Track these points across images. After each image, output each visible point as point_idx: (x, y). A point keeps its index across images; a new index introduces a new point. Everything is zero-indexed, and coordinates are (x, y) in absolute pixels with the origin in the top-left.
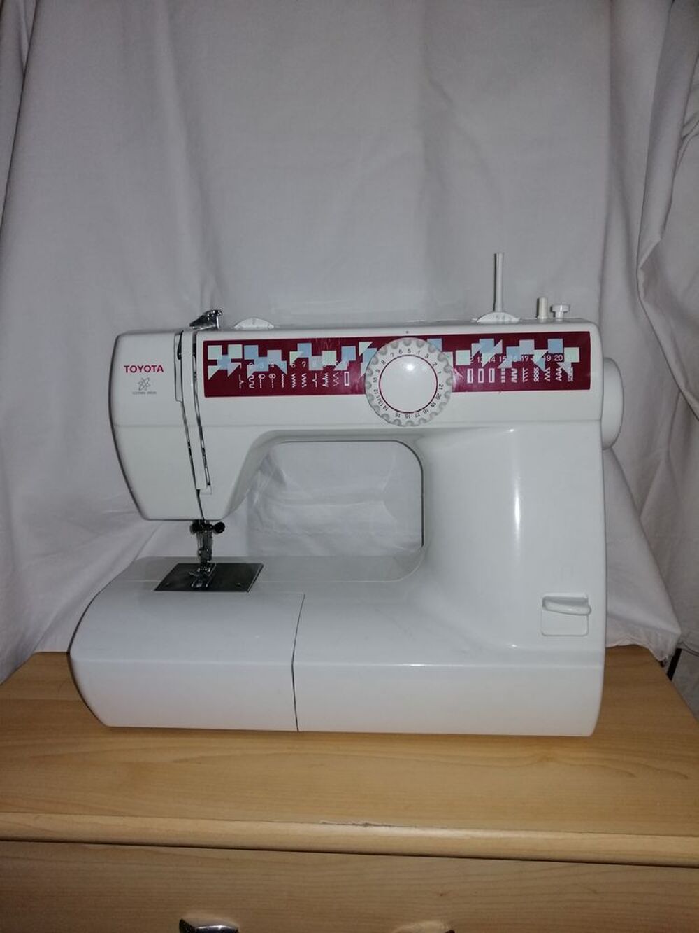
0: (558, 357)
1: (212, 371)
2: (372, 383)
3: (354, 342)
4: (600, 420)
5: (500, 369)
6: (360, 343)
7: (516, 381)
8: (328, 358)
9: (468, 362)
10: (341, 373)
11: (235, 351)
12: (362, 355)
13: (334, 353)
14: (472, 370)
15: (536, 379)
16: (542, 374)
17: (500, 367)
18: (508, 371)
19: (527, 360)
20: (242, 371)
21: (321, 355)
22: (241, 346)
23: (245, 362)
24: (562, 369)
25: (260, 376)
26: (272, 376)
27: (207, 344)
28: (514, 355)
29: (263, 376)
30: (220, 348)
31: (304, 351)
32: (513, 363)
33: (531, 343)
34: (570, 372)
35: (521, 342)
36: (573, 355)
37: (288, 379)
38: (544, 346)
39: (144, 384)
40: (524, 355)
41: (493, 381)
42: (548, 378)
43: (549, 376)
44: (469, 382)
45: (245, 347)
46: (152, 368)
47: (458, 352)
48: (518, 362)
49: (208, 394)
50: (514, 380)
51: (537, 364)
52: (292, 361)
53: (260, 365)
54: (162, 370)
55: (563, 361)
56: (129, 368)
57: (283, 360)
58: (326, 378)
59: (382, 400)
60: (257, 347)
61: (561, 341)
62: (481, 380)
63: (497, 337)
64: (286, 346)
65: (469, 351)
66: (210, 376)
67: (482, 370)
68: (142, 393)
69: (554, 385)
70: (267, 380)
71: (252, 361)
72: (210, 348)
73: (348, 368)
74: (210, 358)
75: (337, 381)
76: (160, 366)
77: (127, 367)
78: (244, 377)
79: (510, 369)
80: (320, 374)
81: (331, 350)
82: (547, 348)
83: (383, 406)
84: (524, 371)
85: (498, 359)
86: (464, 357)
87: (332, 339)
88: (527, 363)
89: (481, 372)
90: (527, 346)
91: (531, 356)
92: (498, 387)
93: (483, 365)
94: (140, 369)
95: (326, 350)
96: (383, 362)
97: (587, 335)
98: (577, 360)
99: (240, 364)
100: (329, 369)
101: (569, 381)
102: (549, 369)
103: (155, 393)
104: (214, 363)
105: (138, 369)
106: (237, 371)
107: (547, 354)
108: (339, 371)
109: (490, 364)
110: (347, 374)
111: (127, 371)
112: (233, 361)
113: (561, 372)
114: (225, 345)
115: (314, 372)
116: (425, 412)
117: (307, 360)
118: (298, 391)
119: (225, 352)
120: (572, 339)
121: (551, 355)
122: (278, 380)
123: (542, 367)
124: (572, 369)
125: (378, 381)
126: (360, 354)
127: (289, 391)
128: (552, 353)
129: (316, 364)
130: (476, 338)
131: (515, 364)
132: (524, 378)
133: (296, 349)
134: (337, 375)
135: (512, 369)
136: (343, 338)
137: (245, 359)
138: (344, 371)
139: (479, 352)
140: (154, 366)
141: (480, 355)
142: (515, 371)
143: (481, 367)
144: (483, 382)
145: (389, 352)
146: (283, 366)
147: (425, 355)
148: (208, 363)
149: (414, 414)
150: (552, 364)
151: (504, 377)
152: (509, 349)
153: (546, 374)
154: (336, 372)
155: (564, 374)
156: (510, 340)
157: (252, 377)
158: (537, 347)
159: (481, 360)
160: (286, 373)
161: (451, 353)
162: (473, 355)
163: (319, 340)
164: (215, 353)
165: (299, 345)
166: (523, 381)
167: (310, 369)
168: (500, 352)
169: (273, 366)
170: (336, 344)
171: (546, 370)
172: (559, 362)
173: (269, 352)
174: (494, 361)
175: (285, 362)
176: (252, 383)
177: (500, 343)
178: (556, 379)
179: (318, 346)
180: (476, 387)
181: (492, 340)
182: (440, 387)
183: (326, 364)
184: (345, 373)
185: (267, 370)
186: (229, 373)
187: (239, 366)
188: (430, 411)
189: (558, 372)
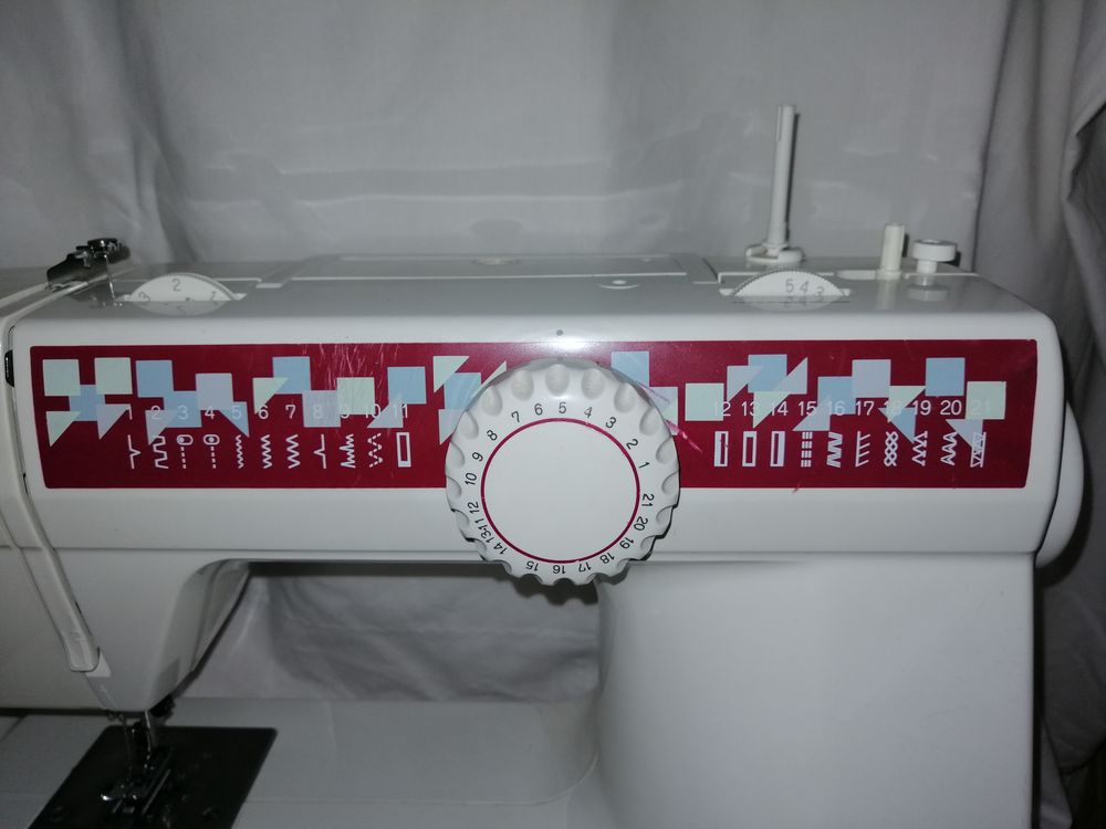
0: (951, 405)
1: (58, 423)
2: (463, 485)
3: (418, 355)
4: (1037, 552)
5: (800, 434)
6: (437, 360)
7: (838, 465)
8: (354, 396)
9: (717, 413)
10: (388, 436)
11: (113, 375)
12: (442, 389)
13: (368, 383)
14: (727, 433)
15: (890, 459)
16: (904, 446)
17: (796, 429)
18: (820, 439)
19: (869, 412)
20: (132, 425)
21: (334, 387)
22: (126, 361)
23: (140, 405)
24: (958, 438)
25: (180, 440)
26: (212, 440)
27: (39, 355)
28: (838, 396)
29: (187, 440)
30: (73, 365)
31: (289, 376)
32: (834, 418)
33: (884, 366)
34: (977, 442)
35: (857, 364)
36: (989, 400)
37: (252, 446)
38: (918, 378)
40: (863, 400)
41: (781, 463)
42: (920, 456)
43: (923, 454)
44: (717, 463)
45: (139, 363)
47: (689, 387)
48: (846, 417)
49: (52, 480)
50: (832, 461)
51: (895, 424)
52: (260, 404)
53: (178, 412)
55: (962, 416)
57: (237, 398)
58: (348, 447)
59: (490, 528)
60: (168, 364)
61: (958, 364)
62: (749, 460)
63: (794, 351)
64: (246, 364)
65: (721, 385)
66: (54, 436)
67: (753, 434)
69: (934, 475)
70: (198, 450)
71: (159, 402)
72: (49, 365)
73: (406, 421)
74: (50, 391)
75: (378, 453)
78: (141, 441)
79: (825, 434)
80: (334, 436)
81: (361, 375)
82: (921, 382)
83: (494, 543)
84: (859, 439)
85: (795, 408)
86: (706, 402)
87: (361, 347)
88: (870, 419)
89: (750, 440)
90: (871, 377)
91: (881, 402)
92: (792, 477)
93: (756, 423)
95: (347, 375)
96: (492, 435)
97: (1028, 348)
98: (1000, 414)
99: (128, 407)
100: (356, 424)
101: (972, 466)
102: (925, 434)
104: (62, 404)
106: (122, 424)
107: (921, 397)
108: (383, 431)
109: (773, 422)
110: (403, 439)
112: (111, 399)
113: (955, 443)
114: (86, 358)
115: (317, 431)
116: (606, 560)
117: (298, 399)
118: (281, 477)
119: (87, 377)
120: (985, 359)
121: (932, 399)
122: (226, 449)
123: (908, 429)
124: (984, 437)
125: (478, 482)
126: (436, 388)
127: (255, 477)
128: (937, 394)
129: (321, 411)
130: (739, 352)
131: (837, 422)
132: (858, 456)
133: (269, 374)
134: (377, 440)
135: (831, 435)
136: (393, 346)
137: (140, 395)
138: (395, 430)
139: (746, 388)
141: (750, 398)
142: (838, 438)
143: (751, 429)
144: (753, 464)
145: (508, 408)
146: (237, 414)
147: (608, 420)
148: (45, 404)
149: (573, 564)
150: (934, 421)
151: (808, 454)
152: (823, 381)
153: (916, 449)
154: (376, 431)
155: (963, 448)
156: (830, 358)
157: (158, 441)
158: (897, 380)
159: (750, 409)
160: (247, 433)
161: (675, 390)
162: (730, 397)
163: (329, 348)
164: (61, 377)
165: (278, 362)
166: (857, 465)
167: (308, 423)
168: (803, 390)
169: (212, 415)
170: (374, 361)
171: (916, 439)
172: (949, 417)
173: (201, 378)
174: (785, 412)
175: (243, 405)
176: (162, 455)
177: (803, 366)
178: (942, 459)
179: (327, 364)
180: (734, 477)
181: (782, 359)
182: (647, 501)
183: (348, 412)
184: (398, 434)
185: (198, 424)
186: (102, 432)
187: (127, 412)
188: (618, 560)
189: (947, 443)
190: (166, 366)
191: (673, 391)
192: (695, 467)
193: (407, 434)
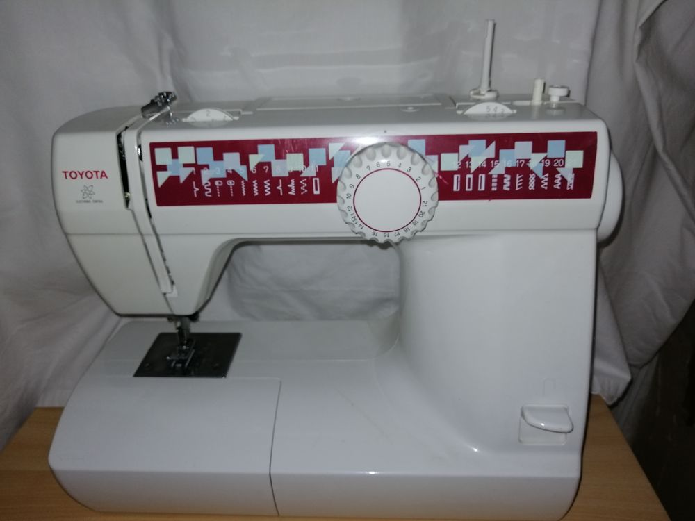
0: (559, 162)
1: (162, 177)
2: (345, 199)
3: (323, 143)
4: (597, 229)
5: (491, 175)
6: (331, 145)
7: (508, 189)
8: (294, 162)
9: (455, 167)
10: (309, 180)
11: (186, 155)
12: (333, 159)
13: (300, 156)
14: (459, 176)
15: (532, 186)
16: (538, 181)
17: (490, 173)
18: (501, 178)
19: (522, 166)
20: (195, 177)
21: (285, 158)
22: (192, 148)
24: (562, 176)
25: (217, 183)
26: (231, 183)
27: (153, 146)
28: (509, 159)
29: (220, 183)
30: (168, 151)
31: (265, 154)
32: (506, 168)
33: (529, 145)
34: (570, 178)
35: (517, 144)
36: (575, 159)
37: (249, 186)
38: (544, 150)
39: (87, 191)
40: (520, 160)
41: (483, 189)
42: (545, 185)
43: (546, 184)
44: (455, 189)
45: (198, 149)
46: (94, 174)
47: (443, 155)
48: (512, 167)
49: (160, 203)
50: (506, 187)
51: (535, 171)
52: (252, 166)
53: (215, 171)
54: (106, 176)
55: (564, 166)
56: (68, 174)
57: (242, 164)
58: (292, 185)
59: (357, 218)
61: (562, 143)
62: (469, 187)
63: (489, 138)
64: (245, 149)
65: (457, 154)
66: (160, 183)
67: (471, 176)
68: (88, 202)
69: (551, 193)
70: (225, 188)
71: (207, 166)
72: (157, 151)
73: (317, 173)
74: (158, 162)
75: (305, 188)
76: (103, 172)
77: (65, 172)
78: (199, 184)
79: (503, 175)
80: (286, 181)
81: (297, 152)
82: (546, 151)
83: (358, 224)
84: (518, 177)
85: (489, 164)
86: (450, 162)
87: (297, 140)
88: (522, 169)
89: (469, 179)
90: (523, 150)
91: (527, 161)
92: (488, 195)
93: (472, 171)
94: (81, 175)
95: (291, 152)
96: (358, 176)
97: (593, 136)
98: (581, 165)
99: (193, 169)
100: (296, 175)
101: (568, 189)
103: (101, 201)
104: (164, 168)
105: (79, 176)
106: (191, 177)
107: (546, 158)
108: (307, 178)
109: (480, 170)
110: (316, 181)
111: (66, 177)
112: (186, 166)
113: (560, 179)
114: (174, 147)
115: (278, 178)
116: (406, 231)
117: (269, 164)
118: (262, 199)
119: (175, 155)
120: (574, 141)
121: (550, 159)
122: (237, 187)
123: (540, 173)
124: (573, 176)
125: (352, 197)
126: (330, 158)
127: (250, 199)
128: (552, 157)
129: (280, 169)
130: (464, 139)
131: (508, 170)
132: (517, 185)
133: (256, 152)
134: (305, 182)
135: (506, 176)
136: (311, 139)
137: (199, 163)
138: (312, 177)
139: (468, 156)
140: (96, 172)
141: (469, 160)
142: (508, 177)
143: (469, 173)
144: (471, 190)
145: (365, 165)
146: (242, 171)
147: (408, 169)
148: (156, 168)
149: (394, 233)
150: (551, 170)
151: (495, 185)
153: (543, 182)
154: (304, 178)
155: (564, 181)
156: (505, 142)
157: (207, 184)
158: (535, 150)
159: (470, 165)
160: (247, 179)
161: (436, 156)
162: (461, 159)
163: (283, 141)
164: (163, 156)
165: (260, 147)
166: (517, 189)
167: (275, 174)
168: (493, 156)
169: (231, 172)
170: (302, 147)
171: (543, 177)
172: (559, 167)
173: (226, 155)
174: (485, 166)
175: (245, 167)
176: (208, 190)
177: (493, 145)
178: (555, 186)
179: (282, 149)
180: (463, 195)
181: (483, 142)
182: (424, 204)
183: (292, 169)
184: (314, 179)
185: (224, 176)
186: (182, 180)
187: (193, 172)
188: (411, 230)
189: (557, 179)
190: (210, 150)
192: (445, 192)
193: (318, 179)
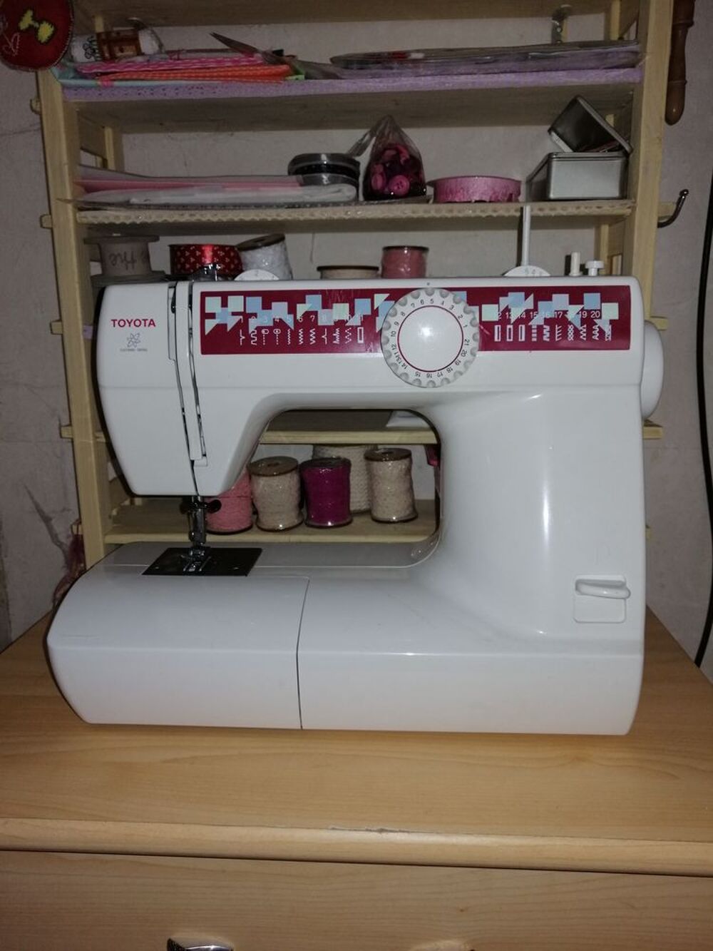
0: (595, 313)
1: (210, 325)
2: (390, 337)
3: (369, 294)
4: (640, 385)
5: (531, 326)
6: (376, 296)
7: (548, 340)
8: (340, 311)
9: (496, 318)
10: (354, 329)
11: (236, 304)
12: (378, 308)
13: (347, 306)
14: (500, 326)
15: (571, 337)
16: (577, 332)
17: (530, 324)
18: (540, 328)
19: (560, 316)
20: (243, 325)
21: (331, 308)
22: (242, 297)
23: (246, 316)
24: (599, 327)
25: (263, 331)
26: (277, 332)
27: (204, 295)
28: (546, 310)
29: (266, 332)
30: (219, 299)
31: (313, 303)
32: (545, 319)
33: (566, 297)
34: (608, 329)
35: (554, 296)
36: (611, 311)
37: (295, 335)
39: (133, 340)
40: (557, 311)
41: (523, 339)
42: (583, 336)
43: (585, 335)
44: (496, 340)
45: (247, 298)
46: (143, 322)
47: (484, 307)
48: (550, 318)
49: (206, 349)
50: (546, 338)
51: (572, 321)
52: (299, 315)
53: (264, 319)
54: (154, 324)
55: (600, 318)
56: (116, 322)
57: (289, 313)
58: (337, 334)
59: (401, 356)
60: (260, 298)
61: (598, 295)
62: (510, 338)
63: (527, 291)
64: (293, 298)
65: (497, 305)
66: (207, 330)
67: (511, 327)
68: (133, 350)
69: (590, 344)
70: (271, 336)
71: (255, 315)
72: (208, 299)
73: (362, 322)
74: (208, 310)
75: (350, 337)
76: (152, 320)
77: (114, 321)
78: (246, 332)
79: (542, 326)
80: (331, 329)
81: (343, 302)
82: (582, 303)
83: (402, 364)
84: (557, 328)
85: (528, 315)
86: (491, 312)
87: (344, 290)
88: (560, 321)
89: (510, 329)
90: (560, 301)
91: (565, 312)
92: (529, 346)
93: (512, 321)
94: (130, 323)
95: (337, 302)
96: (403, 314)
97: (626, 289)
98: (616, 317)
99: (241, 317)
100: (341, 324)
101: (606, 340)
102: (585, 326)
103: (145, 350)
104: (212, 316)
105: (127, 324)
106: (238, 325)
107: (582, 310)
108: (352, 327)
109: (519, 321)
110: (360, 330)
111: (114, 326)
112: (234, 314)
113: (598, 330)
114: (224, 296)
115: (324, 327)
116: (449, 371)
117: (316, 313)
118: (306, 349)
119: (224, 304)
120: (608, 294)
121: (586, 310)
122: (283, 336)
124: (610, 327)
125: (397, 335)
126: (375, 308)
127: (296, 348)
128: (589, 308)
129: (326, 318)
130: (504, 291)
131: (547, 321)
132: (557, 336)
133: (304, 302)
134: (350, 331)
135: (545, 326)
136: (357, 290)
137: (247, 312)
138: (357, 327)
139: (507, 306)
140: (145, 320)
141: (509, 311)
142: (547, 328)
143: (510, 324)
144: (512, 340)
145: (410, 303)
146: (289, 320)
147: (450, 306)
148: (205, 316)
149: (436, 373)
150: (588, 321)
151: (535, 335)
152: (540, 304)
153: (581, 333)
154: (349, 327)
155: (602, 332)
156: (543, 294)
157: (254, 332)
159: (510, 315)
160: (293, 328)
161: (477, 308)
162: (501, 310)
163: (330, 291)
164: (213, 305)
165: (308, 297)
166: (557, 340)
167: (320, 323)
168: (531, 307)
169: (278, 321)
170: (349, 297)
171: (581, 328)
172: (596, 318)
173: (274, 304)
174: (524, 317)
175: (292, 316)
176: (254, 339)
177: (532, 297)
178: (593, 337)
179: (329, 299)
180: (503, 346)
181: (522, 294)
182: (466, 343)
183: (337, 318)
184: (359, 328)
185: (271, 324)
186: (229, 328)
187: (241, 320)
188: (454, 371)
189: (594, 330)
190: (259, 300)
191: (476, 309)
192: (487, 343)
193: (362, 328)
